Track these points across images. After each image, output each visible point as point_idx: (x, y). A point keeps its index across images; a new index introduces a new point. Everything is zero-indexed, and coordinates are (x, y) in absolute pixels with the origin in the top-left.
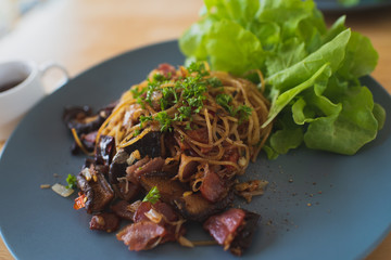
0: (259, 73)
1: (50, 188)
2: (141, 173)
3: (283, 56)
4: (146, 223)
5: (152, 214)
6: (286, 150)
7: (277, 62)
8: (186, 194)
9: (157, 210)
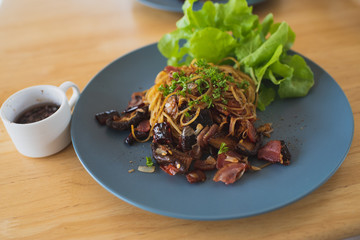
0: (233, 59)
1: (136, 170)
2: (208, 138)
3: (246, 46)
4: (230, 165)
5: (229, 159)
6: (269, 103)
7: (243, 50)
8: (241, 141)
9: (231, 156)
